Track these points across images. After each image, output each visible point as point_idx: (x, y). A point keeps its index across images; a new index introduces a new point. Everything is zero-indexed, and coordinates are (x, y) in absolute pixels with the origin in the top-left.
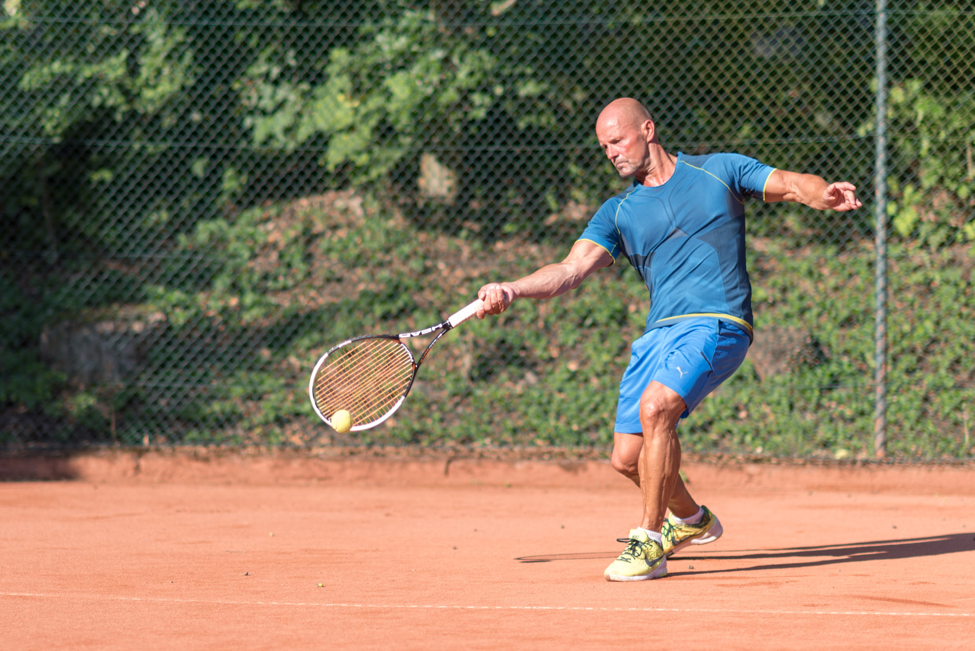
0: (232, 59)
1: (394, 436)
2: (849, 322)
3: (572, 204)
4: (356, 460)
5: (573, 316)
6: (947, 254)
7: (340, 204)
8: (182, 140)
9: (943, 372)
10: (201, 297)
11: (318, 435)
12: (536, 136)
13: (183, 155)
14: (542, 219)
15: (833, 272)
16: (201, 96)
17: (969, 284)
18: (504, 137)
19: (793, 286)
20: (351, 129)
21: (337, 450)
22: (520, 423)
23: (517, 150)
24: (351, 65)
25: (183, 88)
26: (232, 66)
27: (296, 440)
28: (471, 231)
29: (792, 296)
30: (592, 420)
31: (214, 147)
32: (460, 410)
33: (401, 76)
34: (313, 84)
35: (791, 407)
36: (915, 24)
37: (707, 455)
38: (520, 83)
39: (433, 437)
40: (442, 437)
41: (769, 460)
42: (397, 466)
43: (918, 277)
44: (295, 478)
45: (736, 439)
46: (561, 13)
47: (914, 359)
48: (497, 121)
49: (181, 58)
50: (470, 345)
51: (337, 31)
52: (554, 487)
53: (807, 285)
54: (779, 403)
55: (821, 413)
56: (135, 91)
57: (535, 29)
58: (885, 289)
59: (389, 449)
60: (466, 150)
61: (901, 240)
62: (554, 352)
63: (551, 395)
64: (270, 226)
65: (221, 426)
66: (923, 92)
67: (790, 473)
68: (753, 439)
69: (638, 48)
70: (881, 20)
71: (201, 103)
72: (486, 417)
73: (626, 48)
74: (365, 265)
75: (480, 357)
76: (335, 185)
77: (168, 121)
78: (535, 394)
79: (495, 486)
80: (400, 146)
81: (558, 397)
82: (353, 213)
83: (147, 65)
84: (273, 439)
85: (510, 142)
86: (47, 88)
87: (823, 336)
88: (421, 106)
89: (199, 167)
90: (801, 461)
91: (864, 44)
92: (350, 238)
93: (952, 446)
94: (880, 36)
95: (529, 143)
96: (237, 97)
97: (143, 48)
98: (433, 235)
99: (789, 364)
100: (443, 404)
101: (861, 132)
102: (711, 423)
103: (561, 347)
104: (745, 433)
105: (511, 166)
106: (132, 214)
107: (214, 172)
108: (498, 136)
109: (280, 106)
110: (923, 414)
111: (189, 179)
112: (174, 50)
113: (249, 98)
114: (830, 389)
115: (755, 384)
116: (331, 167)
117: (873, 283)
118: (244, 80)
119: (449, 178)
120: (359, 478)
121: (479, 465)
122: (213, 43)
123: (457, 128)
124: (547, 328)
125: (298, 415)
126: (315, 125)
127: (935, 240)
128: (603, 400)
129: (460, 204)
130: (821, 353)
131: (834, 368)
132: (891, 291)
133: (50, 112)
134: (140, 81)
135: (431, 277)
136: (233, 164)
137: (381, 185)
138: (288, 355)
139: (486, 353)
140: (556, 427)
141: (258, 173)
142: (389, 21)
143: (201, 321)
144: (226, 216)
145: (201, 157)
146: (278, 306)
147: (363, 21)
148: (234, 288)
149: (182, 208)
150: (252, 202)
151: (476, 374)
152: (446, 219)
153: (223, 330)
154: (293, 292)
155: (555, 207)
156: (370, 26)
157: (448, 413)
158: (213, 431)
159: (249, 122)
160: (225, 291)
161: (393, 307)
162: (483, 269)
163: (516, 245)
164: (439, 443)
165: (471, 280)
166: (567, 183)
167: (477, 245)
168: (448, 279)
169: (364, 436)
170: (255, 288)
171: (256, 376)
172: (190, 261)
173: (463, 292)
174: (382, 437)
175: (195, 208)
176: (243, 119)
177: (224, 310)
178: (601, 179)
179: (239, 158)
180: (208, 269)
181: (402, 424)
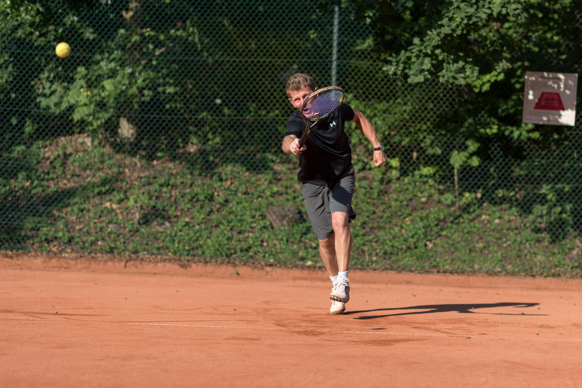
0: (30, 69)
1: (101, 249)
3: (190, 145)
4: (83, 260)
5: (189, 197)
6: (362, 174)
7: (80, 140)
8: (5, 106)
9: (358, 228)
10: (12, 181)
11: (66, 247)
12: (173, 111)
14: (175, 150)
16: (15, 86)
17: (371, 188)
18: (158, 111)
19: (291, 187)
20: (85, 105)
21: (74, 255)
22: (161, 245)
23: (164, 117)
24: (87, 74)
25: (7, 82)
26: (30, 72)
27: (54, 249)
28: (141, 155)
29: (290, 191)
30: (195, 245)
31: (20, 110)
32: (133, 238)
33: (110, 81)
34: (69, 82)
35: (287, 241)
36: (350, 67)
37: (248, 262)
38: (167, 87)
39: (120, 250)
41: (276, 265)
44: (53, 267)
45: (261, 255)
46: (186, 54)
48: (155, 103)
49: (6, 67)
50: (139, 208)
51: (81, 58)
52: (176, 275)
54: (282, 240)
55: (302, 244)
57: (174, 61)
59: (99, 255)
60: (140, 116)
62: (179, 214)
63: (176, 233)
64: (46, 149)
65: (19, 242)
66: (353, 99)
67: (285, 271)
68: (269, 255)
69: (222, 72)
70: (334, 64)
71: (15, 89)
72: (145, 242)
74: (91, 169)
75: (144, 214)
76: (77, 130)
78: (169, 232)
79: (148, 273)
80: (108, 112)
81: (179, 233)
82: (86, 144)
84: (44, 249)
85: (161, 113)
87: (303, 210)
88: (120, 95)
89: (14, 121)
90: (291, 266)
91: (326, 75)
92: (84, 157)
93: (361, 261)
94: (334, 72)
95: (170, 114)
96: (33, 87)
98: (123, 156)
99: (288, 222)
100: (125, 235)
102: (250, 248)
103: (182, 210)
104: (266, 253)
105: (161, 125)
107: (20, 122)
108: (155, 110)
109: (53, 93)
111: (8, 124)
113: (39, 89)
114: (305, 234)
115: (271, 230)
116: (75, 121)
118: (36, 80)
119: (132, 129)
120: (83, 268)
121: (141, 264)
122: (21, 61)
123: (136, 106)
124: (176, 202)
125: (56, 238)
126: (68, 102)
128: (200, 236)
129: (136, 142)
130: (302, 216)
135: (122, 176)
136: (30, 119)
137: (99, 132)
138: (53, 209)
139: (146, 212)
140: (178, 247)
141: (41, 123)
142: (106, 55)
143: (12, 192)
144: (25, 144)
145: (14, 114)
146: (48, 187)
147: (94, 54)
148: (28, 178)
149: (4, 138)
150: (38, 137)
151: (141, 222)
152: (129, 149)
153: (21, 196)
154: (56, 180)
155: (181, 145)
156: (98, 57)
157: (128, 239)
158: (15, 244)
159: (38, 100)
160: (23, 179)
161: (103, 189)
162: (146, 173)
163: (163, 163)
164: (123, 253)
165: (141, 178)
166: (187, 133)
167: (144, 162)
168: (130, 177)
169: (87, 248)
170: (38, 178)
171: (37, 219)
172: (7, 164)
173: (137, 183)
174: (96, 250)
175: (10, 139)
176: (35, 98)
177: (23, 188)
178: (203, 132)
179: (32, 116)
180: (15, 168)
181: (105, 244)
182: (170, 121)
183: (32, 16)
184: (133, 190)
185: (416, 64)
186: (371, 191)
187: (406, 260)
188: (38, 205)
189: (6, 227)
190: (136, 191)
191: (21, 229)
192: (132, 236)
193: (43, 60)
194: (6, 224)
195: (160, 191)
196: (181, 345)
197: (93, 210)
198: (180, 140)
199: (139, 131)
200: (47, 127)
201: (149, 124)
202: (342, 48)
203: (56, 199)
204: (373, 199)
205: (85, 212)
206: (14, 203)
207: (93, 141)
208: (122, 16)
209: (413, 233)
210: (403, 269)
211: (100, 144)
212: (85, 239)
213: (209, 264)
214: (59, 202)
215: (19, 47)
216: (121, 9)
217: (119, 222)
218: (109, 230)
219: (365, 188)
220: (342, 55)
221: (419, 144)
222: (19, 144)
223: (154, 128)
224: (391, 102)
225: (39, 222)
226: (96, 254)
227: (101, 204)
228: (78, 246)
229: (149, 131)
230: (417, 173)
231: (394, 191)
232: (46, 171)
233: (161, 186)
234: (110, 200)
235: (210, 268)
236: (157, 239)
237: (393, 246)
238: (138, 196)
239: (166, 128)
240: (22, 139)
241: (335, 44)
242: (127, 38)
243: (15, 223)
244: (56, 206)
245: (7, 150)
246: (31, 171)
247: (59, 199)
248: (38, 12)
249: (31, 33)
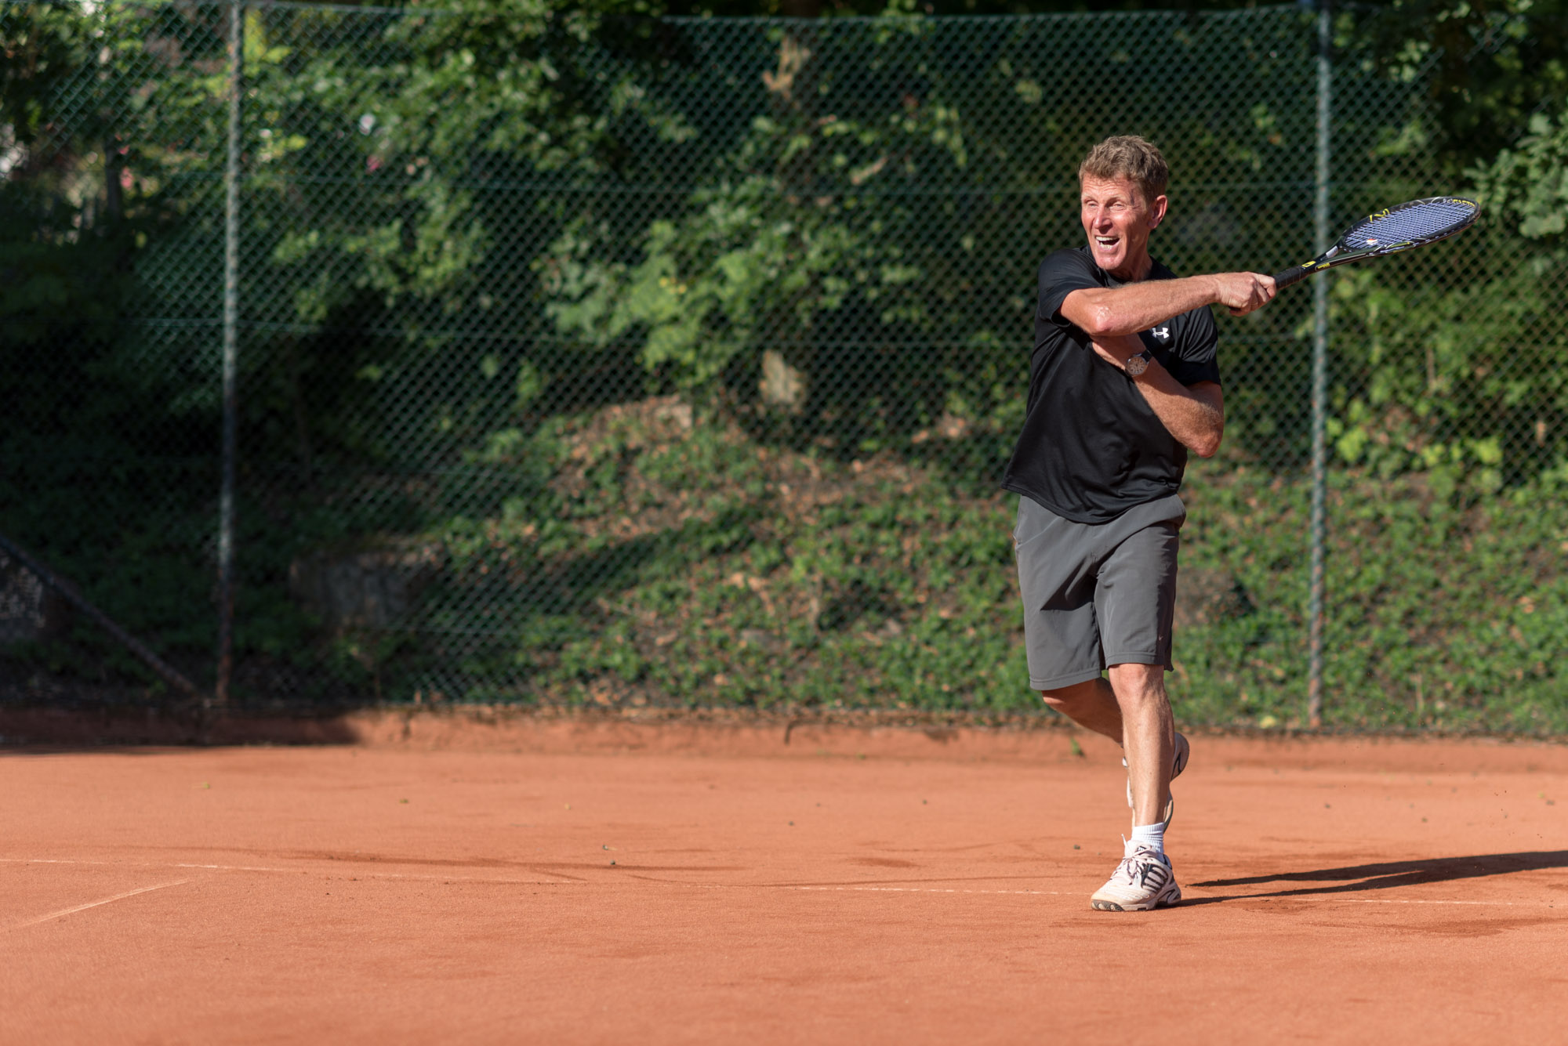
0: (529, 231)
1: (723, 696)
2: (1281, 564)
3: (947, 418)
4: (676, 724)
5: (948, 553)
6: (1400, 484)
7: (662, 412)
8: (467, 331)
9: (1394, 626)
10: (489, 524)
11: (631, 694)
12: (901, 330)
13: (467, 348)
14: (909, 432)
15: (1262, 504)
16: (490, 276)
17: (1427, 520)
18: (862, 331)
19: (1214, 521)
20: (675, 320)
21: (652, 712)
22: (878, 681)
23: (878, 347)
24: (676, 241)
25: (469, 265)
26: (529, 239)
27: (602, 698)
28: (821, 447)
29: (1212, 532)
30: (966, 679)
31: (506, 339)
32: (805, 665)
33: (738, 256)
34: (629, 262)
35: (1208, 664)
36: (1365, 199)
38: (884, 268)
39: (772, 698)
40: (782, 698)
42: (726, 732)
43: (1366, 512)
44: (601, 745)
46: (933, 180)
47: (1359, 609)
48: (855, 311)
49: (467, 228)
50: (819, 587)
51: (659, 199)
52: (918, 758)
53: (1232, 520)
54: (1193, 661)
55: (1246, 673)
56: (411, 269)
57: (902, 199)
58: (1323, 522)
59: (718, 710)
60: (815, 346)
61: (1345, 465)
62: (922, 598)
63: (917, 649)
64: (576, 439)
65: (511, 682)
66: (1372, 284)
69: (1027, 225)
70: (1322, 195)
71: (490, 284)
72: (836, 674)
73: (1013, 223)
74: (692, 488)
75: (832, 601)
76: (654, 387)
77: (451, 306)
78: (897, 646)
79: (846, 757)
80: (735, 339)
81: (925, 650)
82: (678, 423)
83: (425, 237)
84: (574, 698)
85: (870, 337)
86: (300, 264)
87: (1248, 581)
88: (762, 292)
89: (490, 368)
90: (1218, 730)
91: (1301, 224)
92: (673, 455)
93: (1405, 712)
94: (1321, 215)
95: (893, 339)
96: (536, 276)
97: (420, 216)
98: (774, 451)
99: (1208, 614)
100: (784, 658)
101: (1299, 333)
103: (930, 589)
105: (870, 367)
106: (405, 419)
107: (506, 369)
108: (855, 329)
109: (589, 291)
110: (1369, 674)
111: (474, 376)
112: (459, 218)
113: (551, 281)
114: (1255, 644)
116: (649, 365)
117: (1309, 517)
118: (545, 257)
119: (795, 379)
121: (827, 731)
122: (506, 211)
123: (806, 320)
124: (913, 569)
125: (605, 669)
126: (630, 315)
127: (1387, 467)
128: (980, 655)
129: (806, 414)
130: (1245, 599)
131: (1261, 619)
132: (1330, 525)
133: (304, 294)
134: (417, 257)
135: (771, 505)
136: (530, 359)
137: (711, 390)
138: (595, 595)
139: (837, 596)
140: (922, 687)
141: (560, 372)
142: (726, 188)
143: (488, 553)
144: (520, 425)
145: (490, 350)
146: (583, 536)
147: (692, 187)
148: (530, 513)
149: (466, 413)
150: (552, 407)
151: (826, 621)
152: (791, 432)
153: (515, 564)
154: (602, 520)
155: (924, 419)
156: (702, 194)
157: (791, 668)
158: (500, 686)
159: (551, 310)
160: (518, 517)
161: (725, 540)
162: (836, 495)
163: (878, 466)
164: (779, 705)
165: (820, 507)
166: (939, 387)
167: (829, 465)
168: (793, 506)
169: (687, 695)
170: (555, 513)
171: (555, 622)
172: (474, 479)
173: (810, 521)
174: (709, 698)
175: (482, 414)
176: (543, 306)
177: (516, 541)
178: (981, 384)
179: (538, 352)
180: (497, 489)
181: (733, 681)
182: (894, 358)
183: (530, 94)
184: (801, 541)
185: (1540, 187)
186: (1427, 528)
187: (1525, 708)
188: (557, 583)
189: (476, 643)
190: (809, 543)
191: (515, 647)
192: (801, 659)
193: (561, 205)
194: (477, 635)
195: (873, 541)
196: (940, 942)
197: (699, 593)
198: (921, 406)
199: (816, 384)
200: (576, 380)
201: (839, 367)
202: (1343, 150)
203: (604, 567)
204: (1434, 549)
205: (679, 600)
206: (495, 581)
207: (695, 415)
208: (762, 86)
209: (1542, 635)
210: (1519, 733)
211: (714, 421)
212: (680, 669)
213: (1004, 729)
214: (612, 575)
215: (498, 174)
216: (761, 68)
217: (768, 623)
218: (743, 645)
219: (1411, 520)
220: (1342, 169)
221: (1551, 400)
222: (505, 426)
223: (854, 376)
224: (1475, 290)
225: (562, 629)
226: (710, 707)
227: (721, 577)
228: (664, 689)
229: (839, 385)
230: (1547, 475)
231: (1489, 526)
232: (576, 494)
233: (876, 526)
234: (744, 568)
235: (1006, 739)
236: (866, 666)
237: (1488, 673)
238: (815, 555)
239: (886, 376)
240: (513, 415)
241: (1323, 141)
242: (777, 142)
243: (500, 634)
244: (604, 585)
245: (474, 441)
246: (536, 498)
247: (611, 567)
248: (545, 83)
249: (528, 139)
